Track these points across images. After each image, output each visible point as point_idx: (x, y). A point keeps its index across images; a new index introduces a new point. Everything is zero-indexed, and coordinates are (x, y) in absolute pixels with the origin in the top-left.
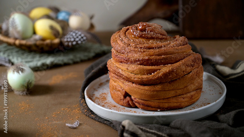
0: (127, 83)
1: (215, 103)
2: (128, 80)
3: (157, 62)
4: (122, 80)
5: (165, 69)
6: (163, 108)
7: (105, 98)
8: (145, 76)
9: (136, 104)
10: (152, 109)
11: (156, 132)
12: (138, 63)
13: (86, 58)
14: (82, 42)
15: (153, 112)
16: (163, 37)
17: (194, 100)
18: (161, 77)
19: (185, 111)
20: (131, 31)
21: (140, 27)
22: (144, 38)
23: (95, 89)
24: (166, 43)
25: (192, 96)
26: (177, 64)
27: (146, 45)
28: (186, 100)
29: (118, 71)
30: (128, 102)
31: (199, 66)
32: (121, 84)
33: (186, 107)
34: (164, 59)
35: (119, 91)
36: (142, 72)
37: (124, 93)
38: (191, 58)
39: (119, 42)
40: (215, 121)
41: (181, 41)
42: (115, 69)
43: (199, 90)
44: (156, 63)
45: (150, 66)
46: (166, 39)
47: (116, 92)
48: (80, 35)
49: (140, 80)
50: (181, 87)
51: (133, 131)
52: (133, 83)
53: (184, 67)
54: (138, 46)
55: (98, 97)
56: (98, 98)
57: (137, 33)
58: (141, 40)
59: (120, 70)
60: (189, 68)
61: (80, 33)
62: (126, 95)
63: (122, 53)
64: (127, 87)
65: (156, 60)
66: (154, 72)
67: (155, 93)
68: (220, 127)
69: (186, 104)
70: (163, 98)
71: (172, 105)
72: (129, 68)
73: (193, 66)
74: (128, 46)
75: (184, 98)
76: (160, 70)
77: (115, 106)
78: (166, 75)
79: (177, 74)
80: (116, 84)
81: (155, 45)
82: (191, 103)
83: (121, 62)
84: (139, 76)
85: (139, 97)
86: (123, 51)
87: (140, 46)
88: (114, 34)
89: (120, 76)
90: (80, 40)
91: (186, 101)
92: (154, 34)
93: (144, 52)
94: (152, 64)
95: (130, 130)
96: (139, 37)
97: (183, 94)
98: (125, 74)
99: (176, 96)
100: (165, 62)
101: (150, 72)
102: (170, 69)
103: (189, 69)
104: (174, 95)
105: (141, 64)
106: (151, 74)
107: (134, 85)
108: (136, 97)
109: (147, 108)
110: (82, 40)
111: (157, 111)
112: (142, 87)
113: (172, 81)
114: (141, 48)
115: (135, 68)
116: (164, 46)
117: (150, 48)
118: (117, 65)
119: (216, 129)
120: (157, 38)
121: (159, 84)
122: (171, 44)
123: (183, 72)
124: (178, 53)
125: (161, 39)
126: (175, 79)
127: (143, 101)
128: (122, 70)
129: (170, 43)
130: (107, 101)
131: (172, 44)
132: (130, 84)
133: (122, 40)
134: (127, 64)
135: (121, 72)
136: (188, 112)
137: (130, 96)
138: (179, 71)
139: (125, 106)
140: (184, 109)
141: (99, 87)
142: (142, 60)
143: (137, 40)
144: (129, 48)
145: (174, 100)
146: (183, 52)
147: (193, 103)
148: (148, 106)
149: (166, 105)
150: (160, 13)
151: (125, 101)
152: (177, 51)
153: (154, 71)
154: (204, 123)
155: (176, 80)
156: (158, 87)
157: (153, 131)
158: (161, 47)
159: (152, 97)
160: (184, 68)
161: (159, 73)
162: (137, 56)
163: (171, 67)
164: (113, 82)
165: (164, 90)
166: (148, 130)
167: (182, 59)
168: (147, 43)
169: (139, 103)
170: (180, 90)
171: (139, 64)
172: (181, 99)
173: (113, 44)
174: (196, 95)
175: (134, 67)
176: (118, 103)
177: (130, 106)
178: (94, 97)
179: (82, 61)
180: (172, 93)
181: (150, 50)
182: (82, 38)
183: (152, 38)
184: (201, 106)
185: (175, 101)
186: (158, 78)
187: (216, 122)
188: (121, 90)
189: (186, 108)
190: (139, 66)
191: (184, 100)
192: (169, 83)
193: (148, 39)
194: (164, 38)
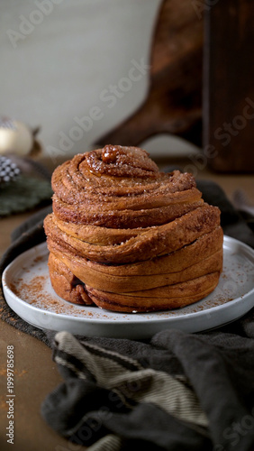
0: (76, 260)
1: (240, 299)
2: (78, 253)
3: (132, 222)
4: (69, 255)
5: (145, 235)
6: (143, 308)
7: (40, 287)
8: (107, 249)
9: (93, 299)
10: (122, 309)
11: (117, 355)
12: (97, 222)
13: (22, 208)
14: (11, 178)
15: (124, 315)
16: (148, 173)
17: (202, 294)
18: (137, 250)
19: (185, 313)
20: (88, 161)
21: (106, 155)
22: (110, 175)
23: (24, 269)
24: (153, 185)
25: (199, 286)
26: (170, 225)
27: (113, 189)
28: (187, 292)
29: (60, 237)
30: (79, 294)
31: (212, 230)
32: (66, 261)
33: (187, 306)
34: (144, 215)
35: (63, 273)
36: (104, 240)
37: (71, 279)
38: (197, 214)
39: (65, 182)
40: (237, 334)
41: (181, 182)
42: (56, 232)
43: (213, 275)
44: (129, 223)
45: (117, 228)
46: (154, 178)
47: (59, 277)
48: (9, 166)
49: (99, 254)
50: (176, 270)
51: (70, 353)
52: (88, 260)
53: (181, 231)
54: (98, 190)
55: (28, 284)
56: (28, 287)
57: (98, 166)
58: (105, 178)
59: (64, 236)
60: (192, 233)
61: (8, 162)
62: (76, 282)
63: (70, 204)
64: (77, 266)
65: (129, 217)
66: (124, 241)
67: (127, 279)
68: (242, 346)
69: (187, 300)
70: (141, 288)
71: (159, 302)
72: (79, 232)
73: (199, 231)
74: (79, 191)
75: (182, 290)
76: (135, 236)
77: (55, 303)
78: (146, 246)
79: (167, 245)
80: (57, 261)
81: (130, 188)
82: (197, 298)
83: (67, 220)
84: (98, 248)
85: (97, 286)
86: (71, 199)
87: (103, 190)
88: (60, 167)
89: (64, 246)
90: (8, 174)
91: (186, 296)
92: (129, 169)
93: (109, 201)
94: (122, 226)
95: (67, 350)
96: (102, 174)
97: (181, 283)
98: (74, 243)
99: (167, 286)
100: (146, 222)
101: (117, 240)
102: (155, 234)
103: (191, 235)
104: (163, 284)
105: (101, 225)
106: (120, 244)
107: (89, 264)
108: (92, 285)
109: (113, 306)
110: (12, 174)
111: (132, 313)
112: (102, 268)
113: (159, 258)
114: (104, 194)
115: (91, 233)
116: (148, 192)
117: (119, 195)
118: (59, 226)
119: (235, 350)
120: (136, 177)
121: (134, 263)
122: (161, 187)
123: (180, 240)
124: (172, 204)
125: (144, 178)
126: (164, 253)
127: (105, 295)
128: (68, 235)
129: (159, 186)
130: (43, 292)
131: (163, 187)
132: (82, 261)
133: (71, 179)
134: (77, 223)
135: (65, 239)
136: (187, 315)
137: (82, 285)
138: (173, 239)
139: (73, 303)
140: (182, 310)
141: (33, 266)
142: (103, 217)
143: (98, 179)
144: (81, 193)
145: (164, 293)
146: (182, 203)
147: (203, 298)
148: (115, 303)
149: (149, 303)
150: (169, 124)
151: (73, 293)
152: (170, 201)
153: (125, 238)
154: (215, 337)
155: (166, 255)
156: (133, 269)
157: (113, 353)
158: (142, 193)
159: (122, 287)
160: (181, 233)
161: (133, 243)
162: (94, 209)
163: (157, 232)
164: (54, 257)
165: (142, 274)
166: (103, 350)
167: (179, 217)
168: (116, 186)
169: (98, 297)
170: (175, 275)
171: (98, 226)
172: (176, 292)
173: (54, 186)
174: (207, 284)
175: (89, 231)
176: (62, 297)
177: (82, 303)
178: (20, 285)
179: (14, 214)
180: (160, 281)
181: (120, 199)
182: (12, 170)
183: (126, 176)
184: (216, 304)
185: (166, 295)
186: (132, 252)
187: (238, 337)
188: (67, 272)
189: (186, 308)
190: (98, 228)
191: (182, 293)
192: (154, 260)
193: (118, 177)
194: (148, 176)
